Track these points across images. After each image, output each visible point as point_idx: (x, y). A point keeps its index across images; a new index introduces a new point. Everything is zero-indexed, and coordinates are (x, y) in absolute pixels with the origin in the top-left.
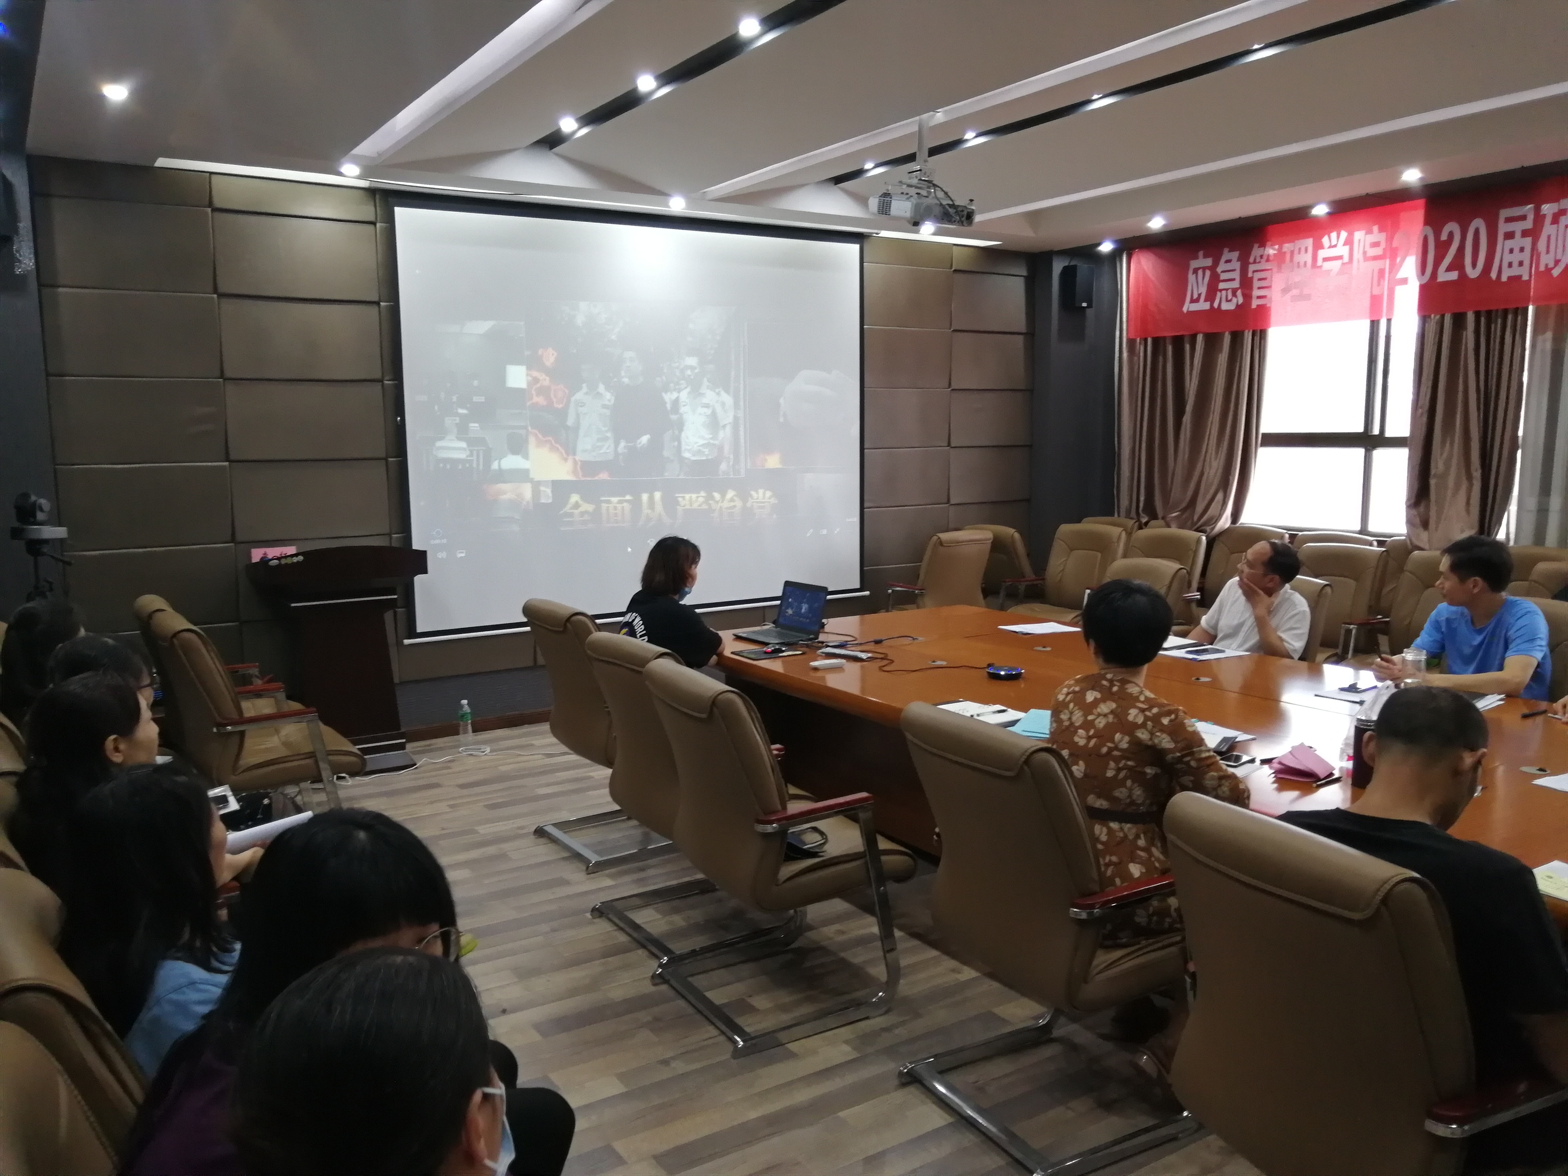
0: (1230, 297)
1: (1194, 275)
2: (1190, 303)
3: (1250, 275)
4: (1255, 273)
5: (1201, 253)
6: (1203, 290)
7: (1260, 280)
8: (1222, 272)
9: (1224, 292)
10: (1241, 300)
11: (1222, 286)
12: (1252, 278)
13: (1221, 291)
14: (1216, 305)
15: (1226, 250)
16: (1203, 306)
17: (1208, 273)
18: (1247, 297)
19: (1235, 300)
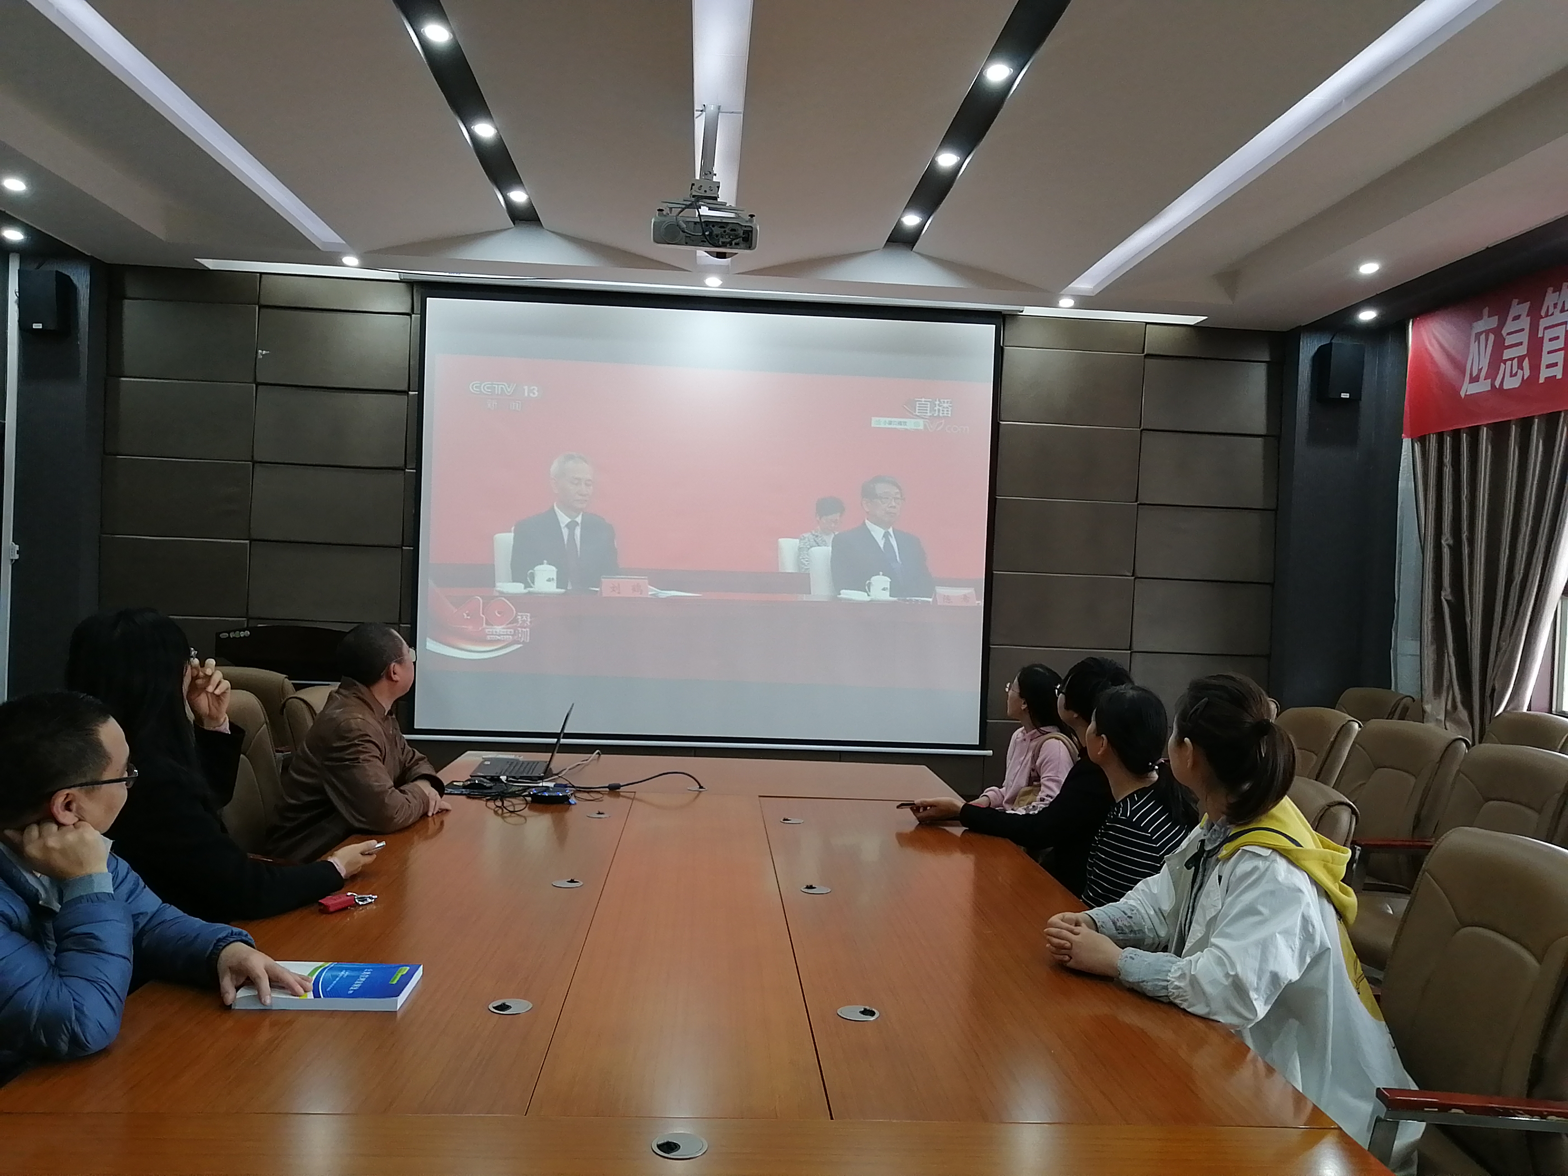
0: (1515, 370)
1: (1477, 343)
2: (1470, 383)
3: (1540, 335)
4: (1546, 331)
5: (1486, 311)
6: (1485, 363)
7: (1551, 340)
8: (1508, 334)
9: (1508, 363)
10: (1527, 373)
11: (1507, 354)
12: (1543, 338)
13: (1505, 362)
14: (1497, 384)
15: (1515, 301)
16: (1483, 386)
17: (1492, 337)
18: (1535, 368)
19: (1520, 371)
